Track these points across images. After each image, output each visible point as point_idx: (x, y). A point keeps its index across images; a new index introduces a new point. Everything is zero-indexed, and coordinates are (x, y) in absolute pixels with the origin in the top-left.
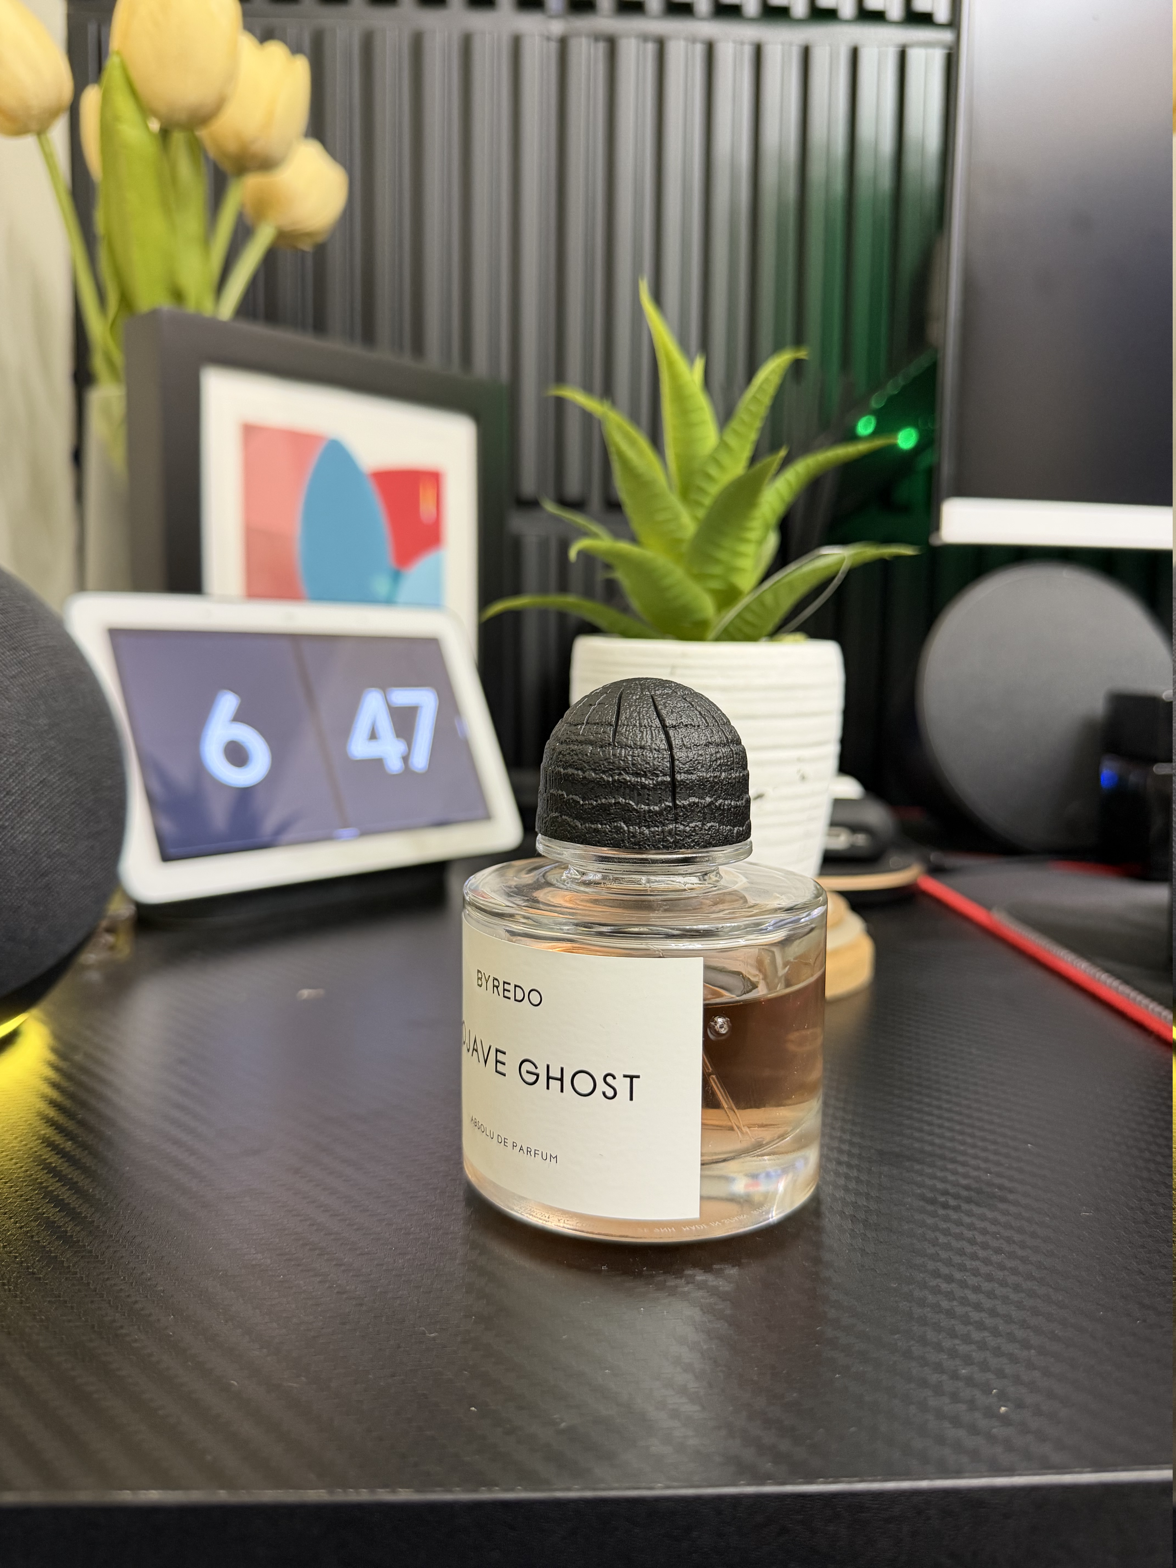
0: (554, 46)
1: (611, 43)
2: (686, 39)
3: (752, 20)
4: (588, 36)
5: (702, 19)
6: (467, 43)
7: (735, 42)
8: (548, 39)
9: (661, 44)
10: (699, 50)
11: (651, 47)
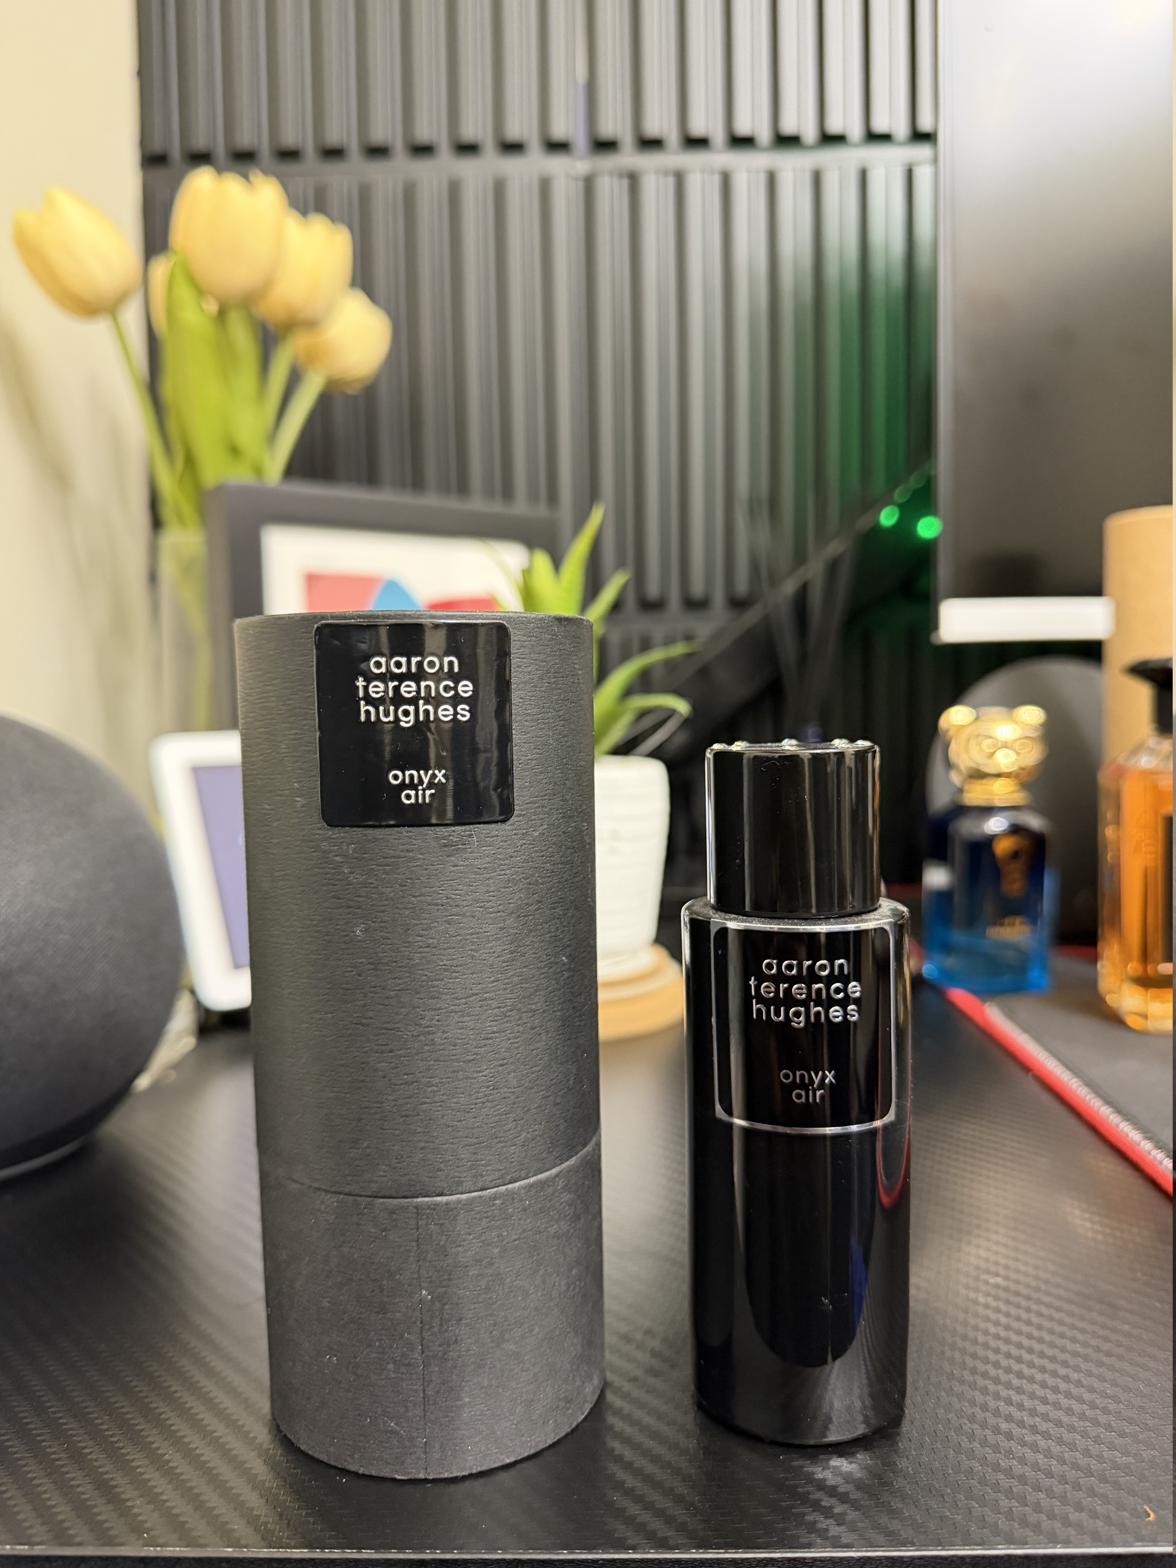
0: (581, 185)
1: (633, 179)
2: (703, 172)
3: (766, 149)
4: (611, 174)
5: (719, 152)
6: (499, 189)
7: (748, 171)
8: (576, 179)
9: (680, 178)
10: (716, 179)
11: (671, 181)
